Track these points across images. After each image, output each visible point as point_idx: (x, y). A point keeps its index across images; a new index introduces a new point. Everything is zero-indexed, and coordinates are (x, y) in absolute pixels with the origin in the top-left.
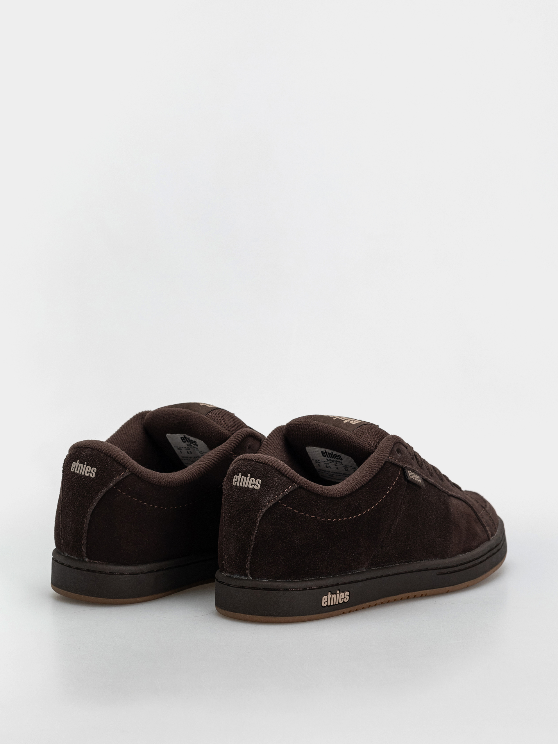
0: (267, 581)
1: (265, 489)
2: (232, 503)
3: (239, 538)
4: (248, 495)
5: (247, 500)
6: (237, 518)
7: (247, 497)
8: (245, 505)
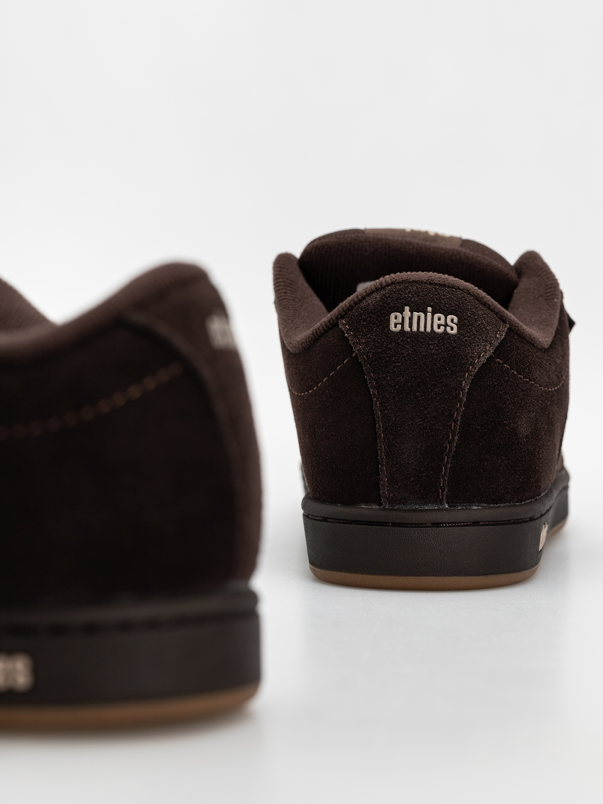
0: (480, 507)
1: (468, 332)
2: (399, 364)
3: (426, 429)
4: (437, 346)
5: (436, 355)
6: (419, 392)
7: (436, 350)
8: (435, 364)
